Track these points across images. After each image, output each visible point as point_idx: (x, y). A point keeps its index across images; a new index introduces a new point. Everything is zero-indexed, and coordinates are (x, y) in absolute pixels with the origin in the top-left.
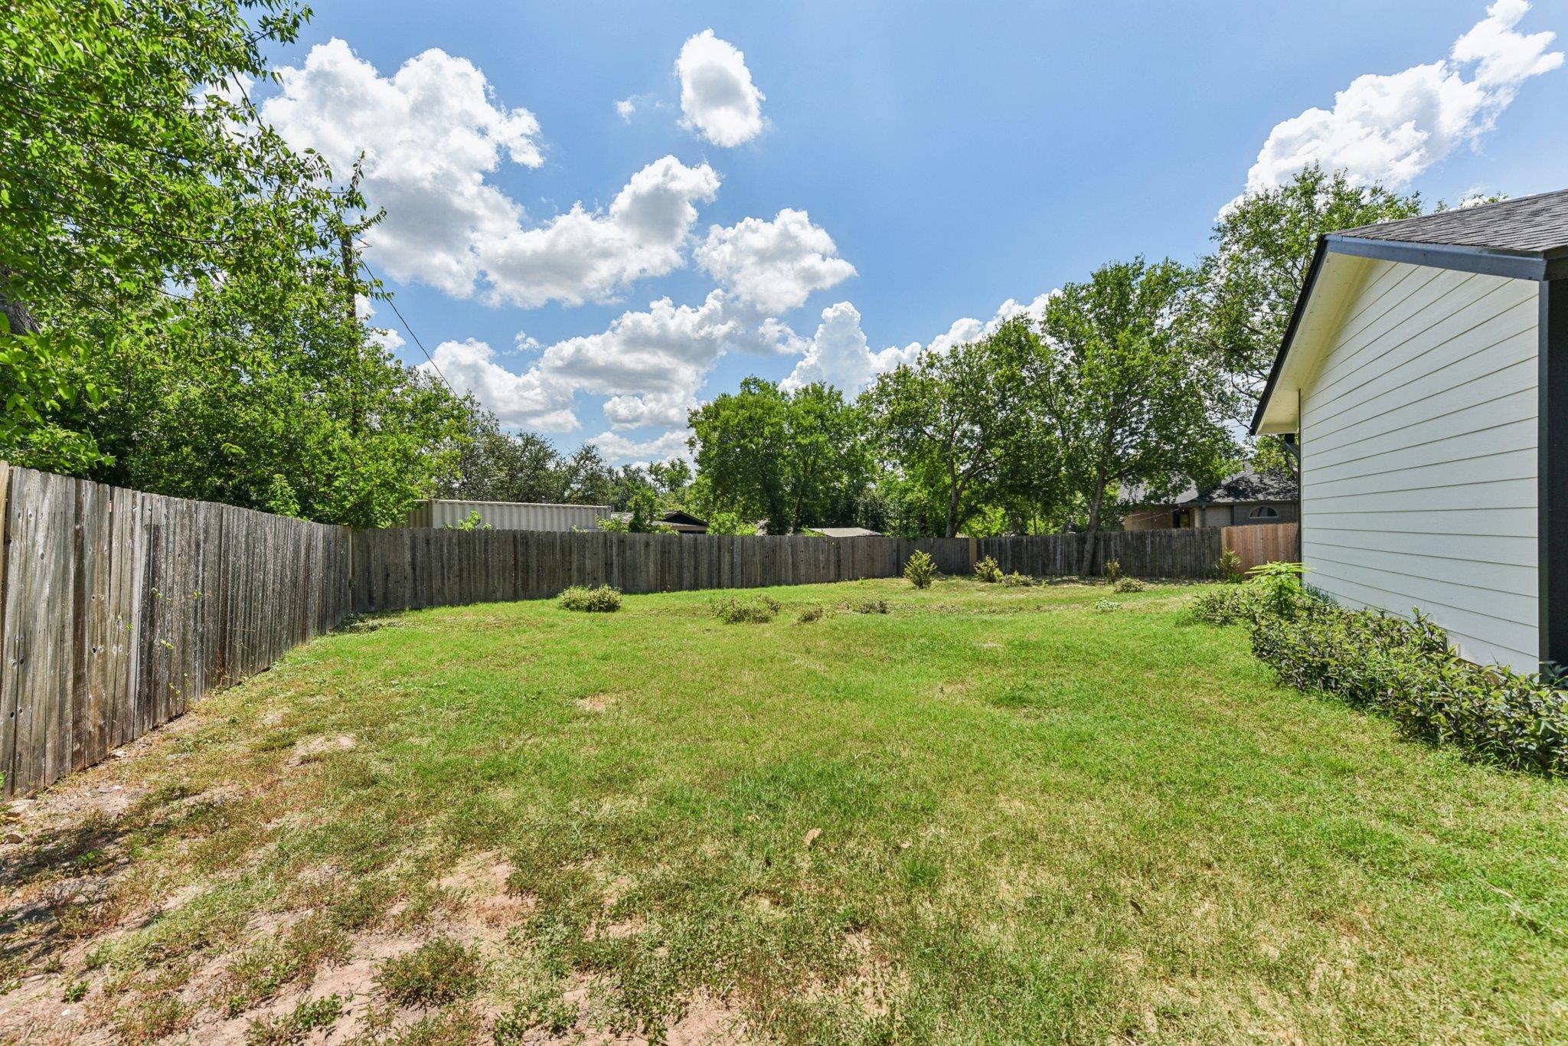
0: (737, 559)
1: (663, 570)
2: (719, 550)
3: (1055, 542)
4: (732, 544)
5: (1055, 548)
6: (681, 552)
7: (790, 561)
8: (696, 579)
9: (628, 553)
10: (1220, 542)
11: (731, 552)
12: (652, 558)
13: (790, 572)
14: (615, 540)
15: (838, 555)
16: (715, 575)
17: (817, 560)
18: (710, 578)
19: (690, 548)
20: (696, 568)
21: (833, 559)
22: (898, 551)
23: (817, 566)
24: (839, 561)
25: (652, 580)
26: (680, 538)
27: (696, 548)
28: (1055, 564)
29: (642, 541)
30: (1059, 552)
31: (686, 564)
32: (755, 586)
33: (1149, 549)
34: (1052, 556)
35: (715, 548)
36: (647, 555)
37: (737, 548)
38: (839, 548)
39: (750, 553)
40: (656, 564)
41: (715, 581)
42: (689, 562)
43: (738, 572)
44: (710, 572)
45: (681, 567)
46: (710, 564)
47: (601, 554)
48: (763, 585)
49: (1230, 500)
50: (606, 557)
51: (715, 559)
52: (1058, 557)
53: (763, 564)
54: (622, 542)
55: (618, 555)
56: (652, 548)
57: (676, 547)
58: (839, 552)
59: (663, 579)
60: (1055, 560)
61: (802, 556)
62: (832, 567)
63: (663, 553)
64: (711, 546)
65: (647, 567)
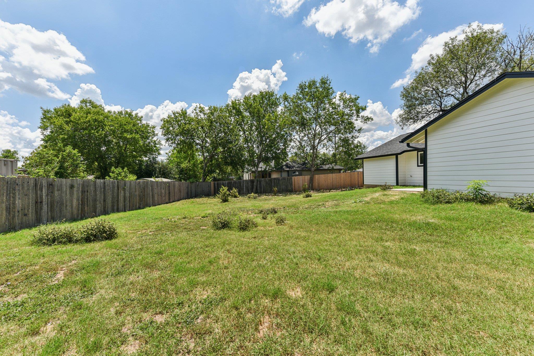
0: (128, 194)
1: (83, 204)
2: (118, 189)
3: (243, 183)
4: (125, 185)
5: (243, 185)
6: (95, 191)
7: (151, 194)
8: (104, 208)
9: (56, 193)
10: (292, 181)
11: (124, 190)
12: (75, 196)
13: (151, 199)
14: (44, 183)
15: (169, 191)
16: (116, 204)
17: (161, 193)
18: (113, 206)
19: (101, 189)
20: (104, 201)
21: (167, 192)
22: (188, 187)
23: (161, 196)
24: (169, 193)
25: (75, 212)
26: (95, 182)
27: (104, 188)
28: (243, 190)
29: (68, 184)
30: (244, 186)
31: (98, 199)
32: (136, 209)
33: (273, 184)
34: (242, 188)
35: (116, 188)
36: (72, 194)
37: (127, 188)
38: (169, 187)
39: (134, 190)
40: (78, 200)
41: (115, 208)
42: (100, 196)
43: (127, 202)
44: (113, 202)
45: (95, 200)
46: (113, 198)
47: (32, 195)
48: (140, 208)
49: (288, 169)
50: (37, 197)
51: (115, 194)
52: (244, 188)
53: (139, 196)
54: (51, 185)
55: (47, 195)
56: (75, 189)
57: (92, 188)
58: (169, 188)
59: (83, 210)
60: (243, 188)
61: (156, 191)
62: (167, 196)
63: (83, 192)
64: (114, 187)
65: (72, 201)
